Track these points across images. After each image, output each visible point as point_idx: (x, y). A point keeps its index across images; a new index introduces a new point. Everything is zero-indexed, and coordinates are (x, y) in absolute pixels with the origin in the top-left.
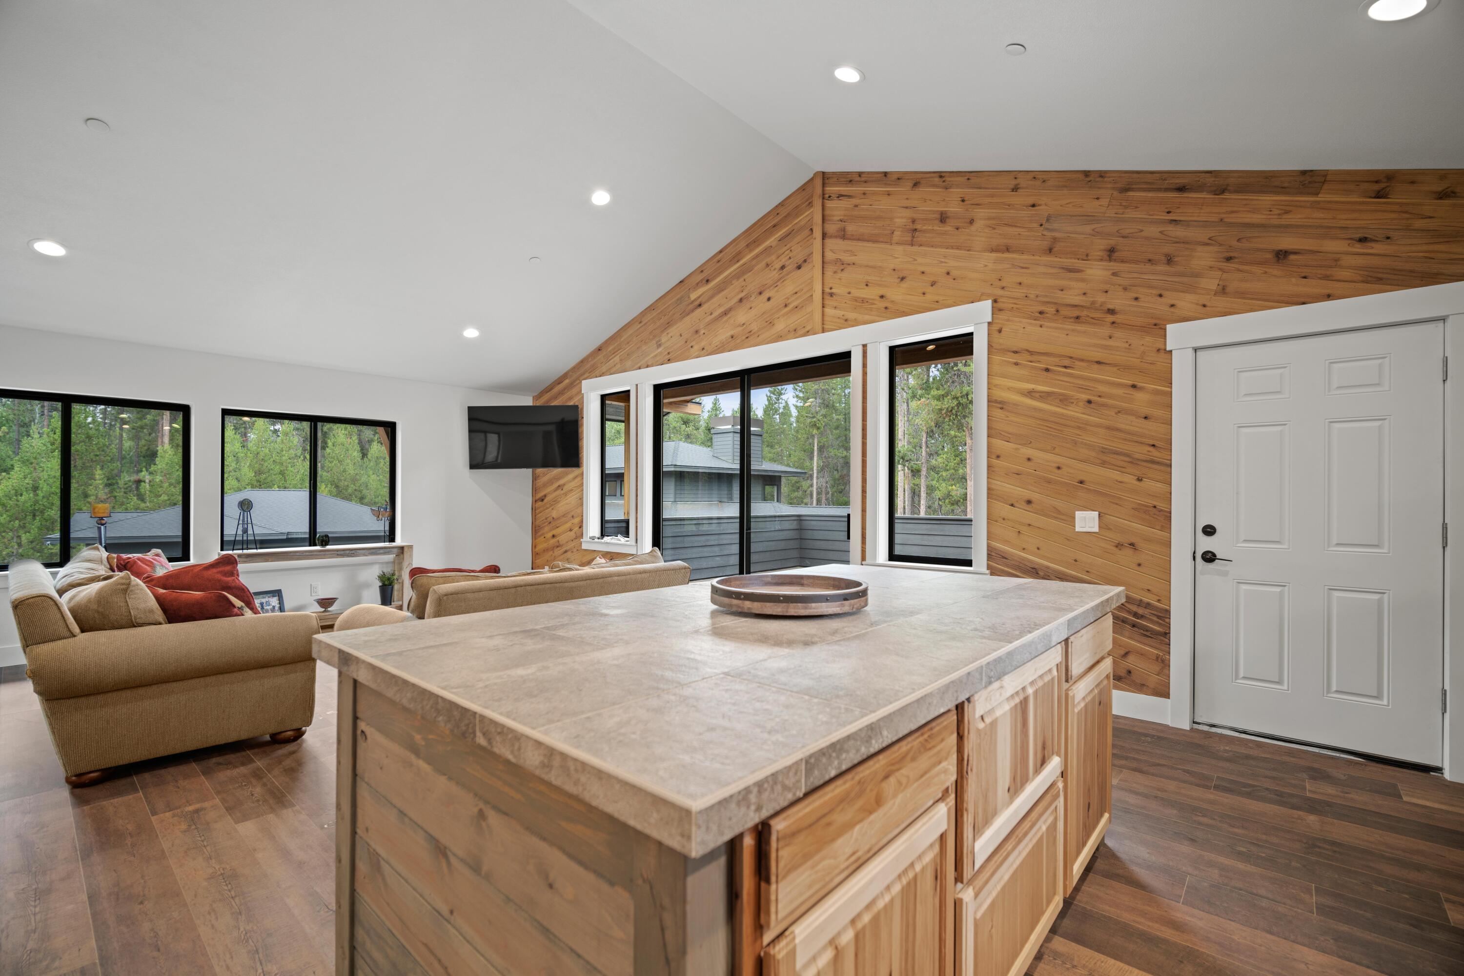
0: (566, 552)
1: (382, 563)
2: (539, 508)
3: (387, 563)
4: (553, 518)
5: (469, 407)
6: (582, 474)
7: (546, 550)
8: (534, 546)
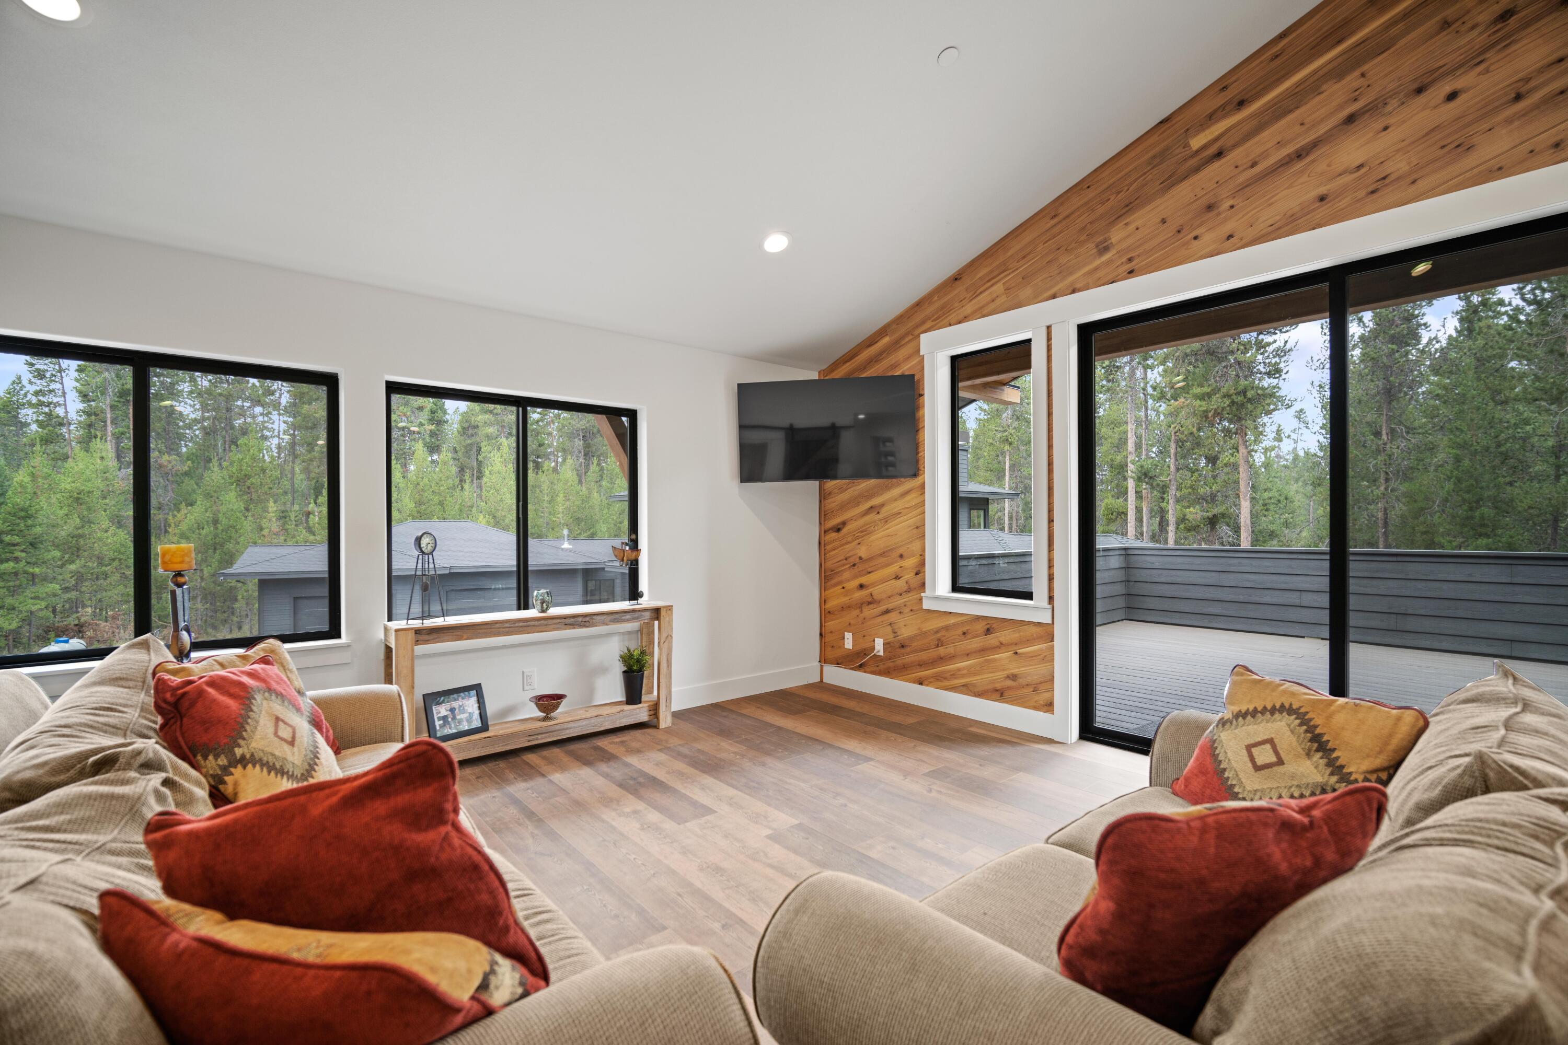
0: (887, 612)
1: (623, 633)
2: (829, 543)
3: (630, 633)
4: (860, 558)
5: (739, 385)
6: (923, 486)
7: (845, 608)
8: (823, 601)
